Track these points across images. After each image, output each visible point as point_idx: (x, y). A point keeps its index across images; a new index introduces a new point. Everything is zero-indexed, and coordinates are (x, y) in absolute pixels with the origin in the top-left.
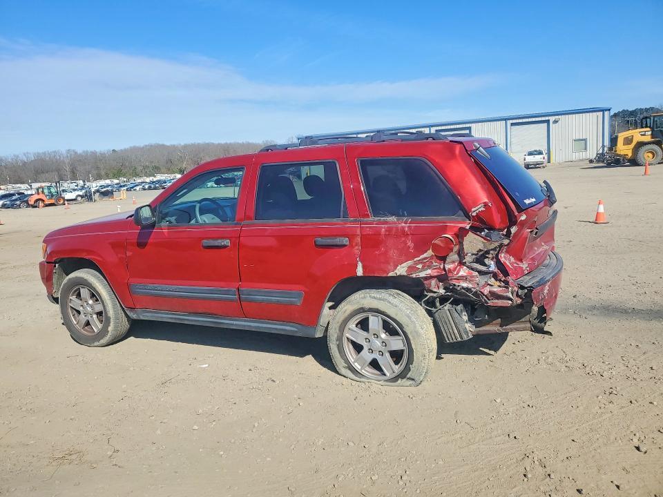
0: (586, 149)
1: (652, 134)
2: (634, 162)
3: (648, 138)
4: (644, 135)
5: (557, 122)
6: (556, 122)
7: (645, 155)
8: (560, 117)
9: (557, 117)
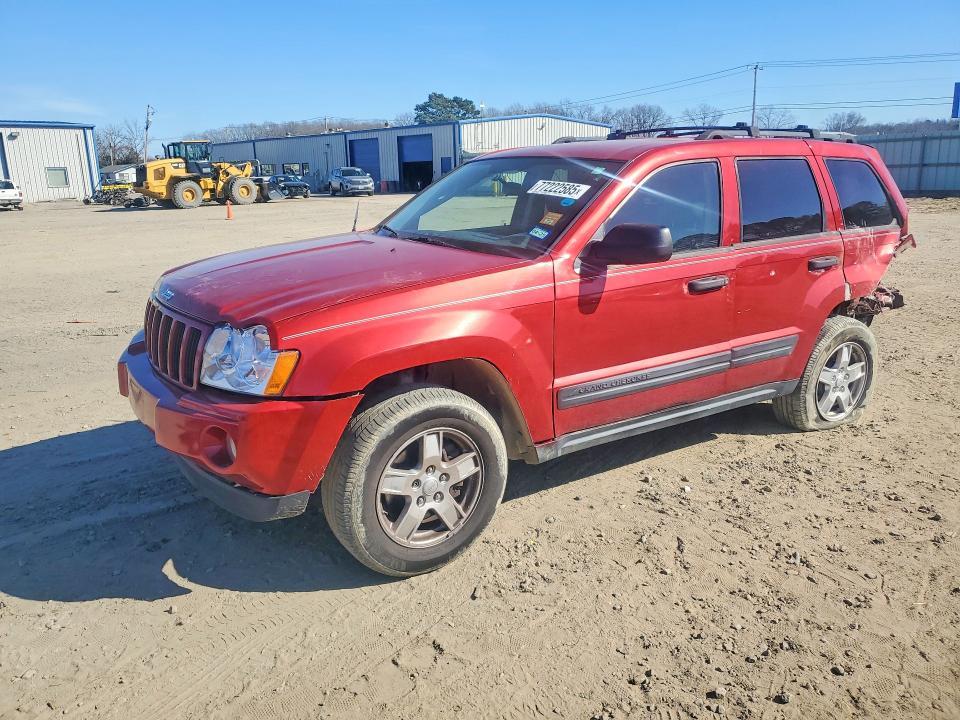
0: (67, 183)
1: (187, 168)
2: (169, 204)
3: (182, 173)
4: (177, 167)
5: (15, 137)
6: (12, 137)
7: (182, 194)
8: (19, 130)
9: (14, 130)
